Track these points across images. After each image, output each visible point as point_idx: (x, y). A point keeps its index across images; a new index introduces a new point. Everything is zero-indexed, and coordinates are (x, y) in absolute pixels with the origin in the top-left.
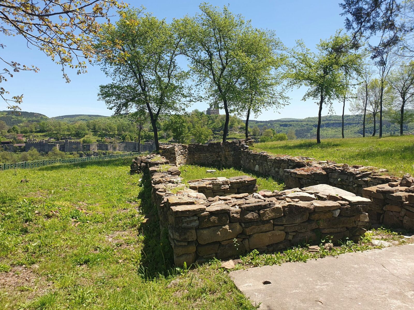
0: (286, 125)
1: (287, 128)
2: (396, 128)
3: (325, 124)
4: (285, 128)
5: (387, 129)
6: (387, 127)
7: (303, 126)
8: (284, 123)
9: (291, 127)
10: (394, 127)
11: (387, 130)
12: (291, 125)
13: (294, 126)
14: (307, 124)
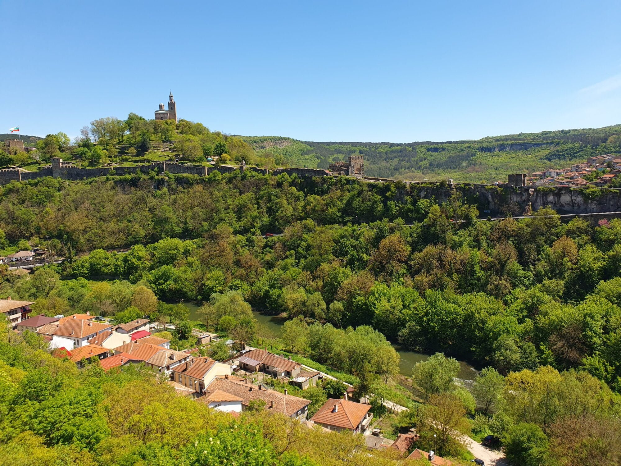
0: (436, 150)
1: (437, 153)
2: (607, 149)
3: (498, 145)
4: (434, 153)
5: (592, 151)
6: (592, 148)
7: (462, 150)
8: (433, 146)
9: (443, 152)
10: (604, 147)
11: (592, 153)
12: (443, 149)
13: (448, 150)
14: (469, 147)
